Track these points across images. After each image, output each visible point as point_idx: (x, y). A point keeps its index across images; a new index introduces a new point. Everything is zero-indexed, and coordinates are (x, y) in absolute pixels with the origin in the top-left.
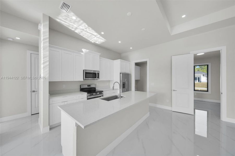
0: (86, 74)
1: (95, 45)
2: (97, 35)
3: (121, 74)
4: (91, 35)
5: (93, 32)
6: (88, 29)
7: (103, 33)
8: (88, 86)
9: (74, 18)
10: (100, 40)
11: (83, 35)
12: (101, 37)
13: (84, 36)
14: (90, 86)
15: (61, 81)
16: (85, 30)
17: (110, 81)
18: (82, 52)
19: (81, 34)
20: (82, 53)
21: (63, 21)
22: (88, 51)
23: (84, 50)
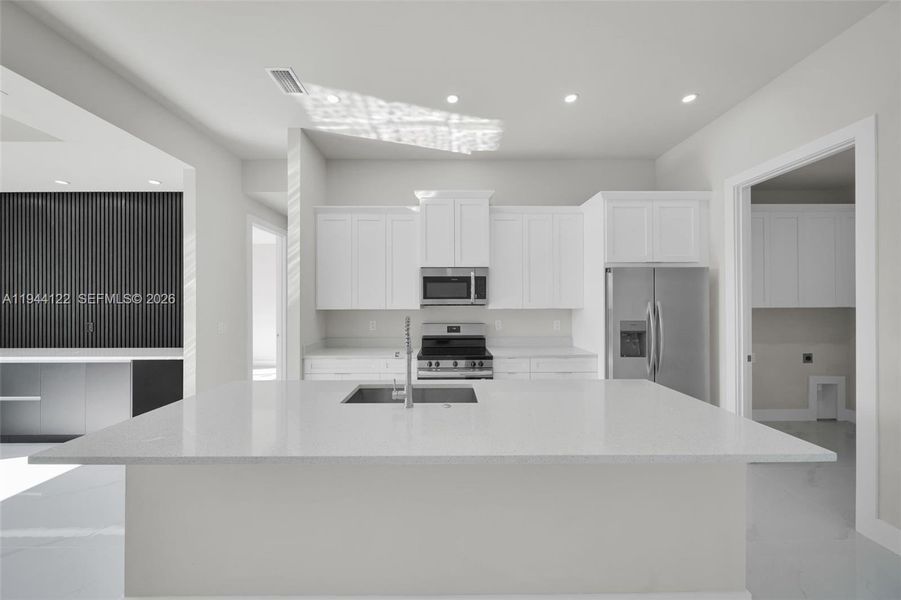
0: (429, 285)
1: (479, 159)
2: (449, 119)
3: (610, 275)
4: (428, 128)
5: (423, 114)
6: (399, 114)
7: (452, 99)
8: (450, 329)
9: (332, 99)
10: (479, 133)
11: (414, 141)
12: (467, 119)
13: (420, 143)
14: (458, 329)
15: (350, 308)
16: (395, 118)
17: (570, 310)
18: (416, 203)
19: (406, 141)
20: (414, 209)
21: (324, 124)
22: (432, 194)
23: (420, 195)
